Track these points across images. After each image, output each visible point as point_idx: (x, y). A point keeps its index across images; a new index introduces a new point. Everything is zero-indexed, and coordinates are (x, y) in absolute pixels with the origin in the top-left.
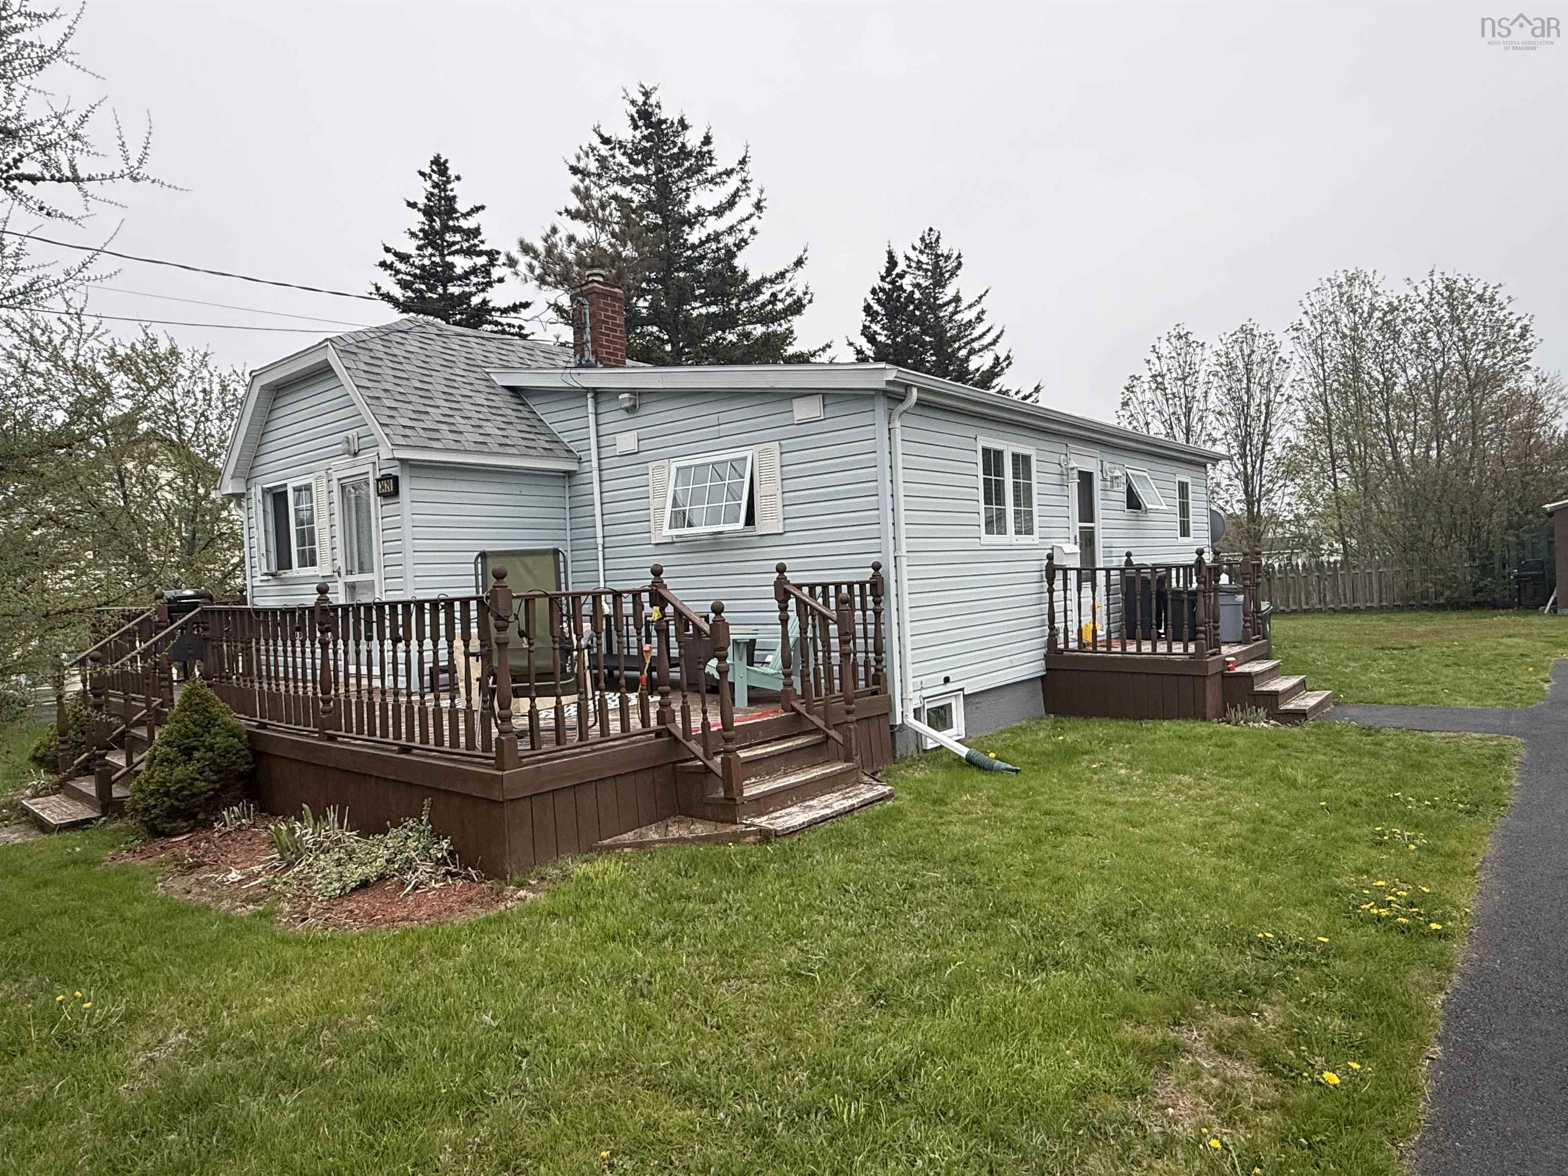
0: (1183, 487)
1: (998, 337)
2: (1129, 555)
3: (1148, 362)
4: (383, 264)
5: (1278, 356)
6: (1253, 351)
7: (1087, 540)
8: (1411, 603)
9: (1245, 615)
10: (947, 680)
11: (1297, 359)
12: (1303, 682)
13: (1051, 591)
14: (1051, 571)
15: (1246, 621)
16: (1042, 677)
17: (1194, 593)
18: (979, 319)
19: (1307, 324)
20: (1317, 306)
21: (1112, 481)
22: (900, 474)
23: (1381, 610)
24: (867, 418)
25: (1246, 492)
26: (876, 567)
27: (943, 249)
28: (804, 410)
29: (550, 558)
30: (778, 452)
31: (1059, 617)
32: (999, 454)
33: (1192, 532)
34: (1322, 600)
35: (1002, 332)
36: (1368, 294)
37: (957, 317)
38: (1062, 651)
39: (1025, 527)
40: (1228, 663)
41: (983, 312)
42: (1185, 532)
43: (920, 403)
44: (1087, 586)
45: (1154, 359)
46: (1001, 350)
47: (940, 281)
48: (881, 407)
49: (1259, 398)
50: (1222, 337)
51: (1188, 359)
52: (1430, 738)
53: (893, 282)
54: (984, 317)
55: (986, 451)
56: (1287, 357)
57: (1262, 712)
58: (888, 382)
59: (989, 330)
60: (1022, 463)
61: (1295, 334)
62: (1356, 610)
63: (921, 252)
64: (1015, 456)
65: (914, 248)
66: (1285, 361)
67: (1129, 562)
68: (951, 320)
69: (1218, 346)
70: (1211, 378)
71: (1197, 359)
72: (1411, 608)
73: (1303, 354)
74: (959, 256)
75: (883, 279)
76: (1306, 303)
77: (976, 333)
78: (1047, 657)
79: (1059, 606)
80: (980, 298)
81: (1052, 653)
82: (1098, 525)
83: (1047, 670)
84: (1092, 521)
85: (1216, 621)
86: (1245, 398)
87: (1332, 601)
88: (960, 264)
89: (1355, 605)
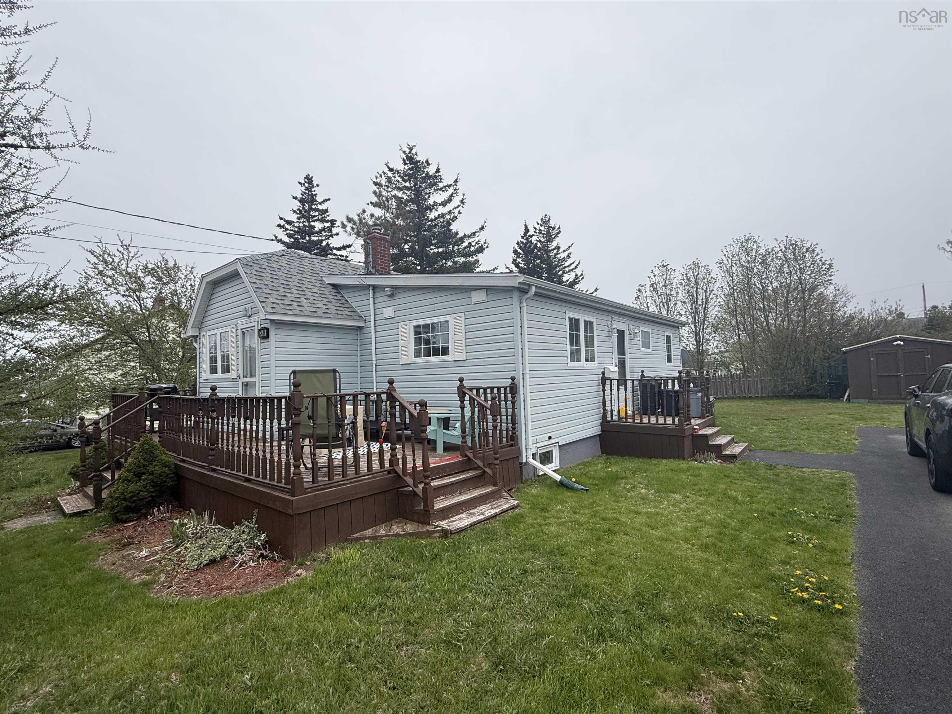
0: (668, 338)
1: (578, 265)
2: (642, 372)
3: (650, 277)
4: (279, 226)
5: (711, 276)
6: (699, 274)
7: (622, 364)
8: (777, 395)
9: (702, 404)
10: (550, 438)
11: (720, 277)
12: (733, 439)
13: (604, 391)
14: (604, 380)
15: (702, 407)
16: (599, 435)
17: (676, 392)
18: (568, 257)
19: (725, 261)
20: (730, 252)
21: (634, 335)
22: (526, 330)
23: (763, 398)
24: (509, 301)
25: (696, 340)
26: (513, 379)
27: (552, 224)
28: (477, 297)
29: (332, 374)
30: (463, 319)
31: (608, 403)
32: (577, 321)
33: (673, 360)
34: (734, 392)
35: (579, 263)
36: (755, 247)
37: (558, 256)
38: (609, 421)
39: (590, 358)
40: (695, 429)
41: (570, 253)
42: (669, 360)
43: (536, 294)
44: (622, 388)
45: (652, 277)
46: (578, 271)
47: (550, 239)
48: (516, 295)
49: (702, 295)
50: (684, 267)
51: (668, 277)
52: (803, 472)
53: (527, 239)
54: (571, 256)
55: (571, 319)
56: (715, 277)
57: (713, 455)
58: (519, 283)
59: (573, 263)
60: (589, 325)
61: (719, 265)
62: (750, 398)
63: (541, 226)
64: (585, 322)
65: (538, 224)
66: (714, 279)
67: (642, 376)
68: (555, 258)
69: (683, 271)
70: (679, 286)
71: (672, 277)
72: (777, 397)
73: (723, 275)
74: (559, 228)
75: (522, 237)
76: (725, 251)
77: (567, 264)
78: (602, 424)
79: (608, 398)
80: (569, 247)
81: (605, 422)
82: (627, 357)
83: (602, 431)
84: (624, 355)
85: (689, 407)
86: (695, 295)
87: (739, 394)
88: (560, 231)
89: (750, 395)
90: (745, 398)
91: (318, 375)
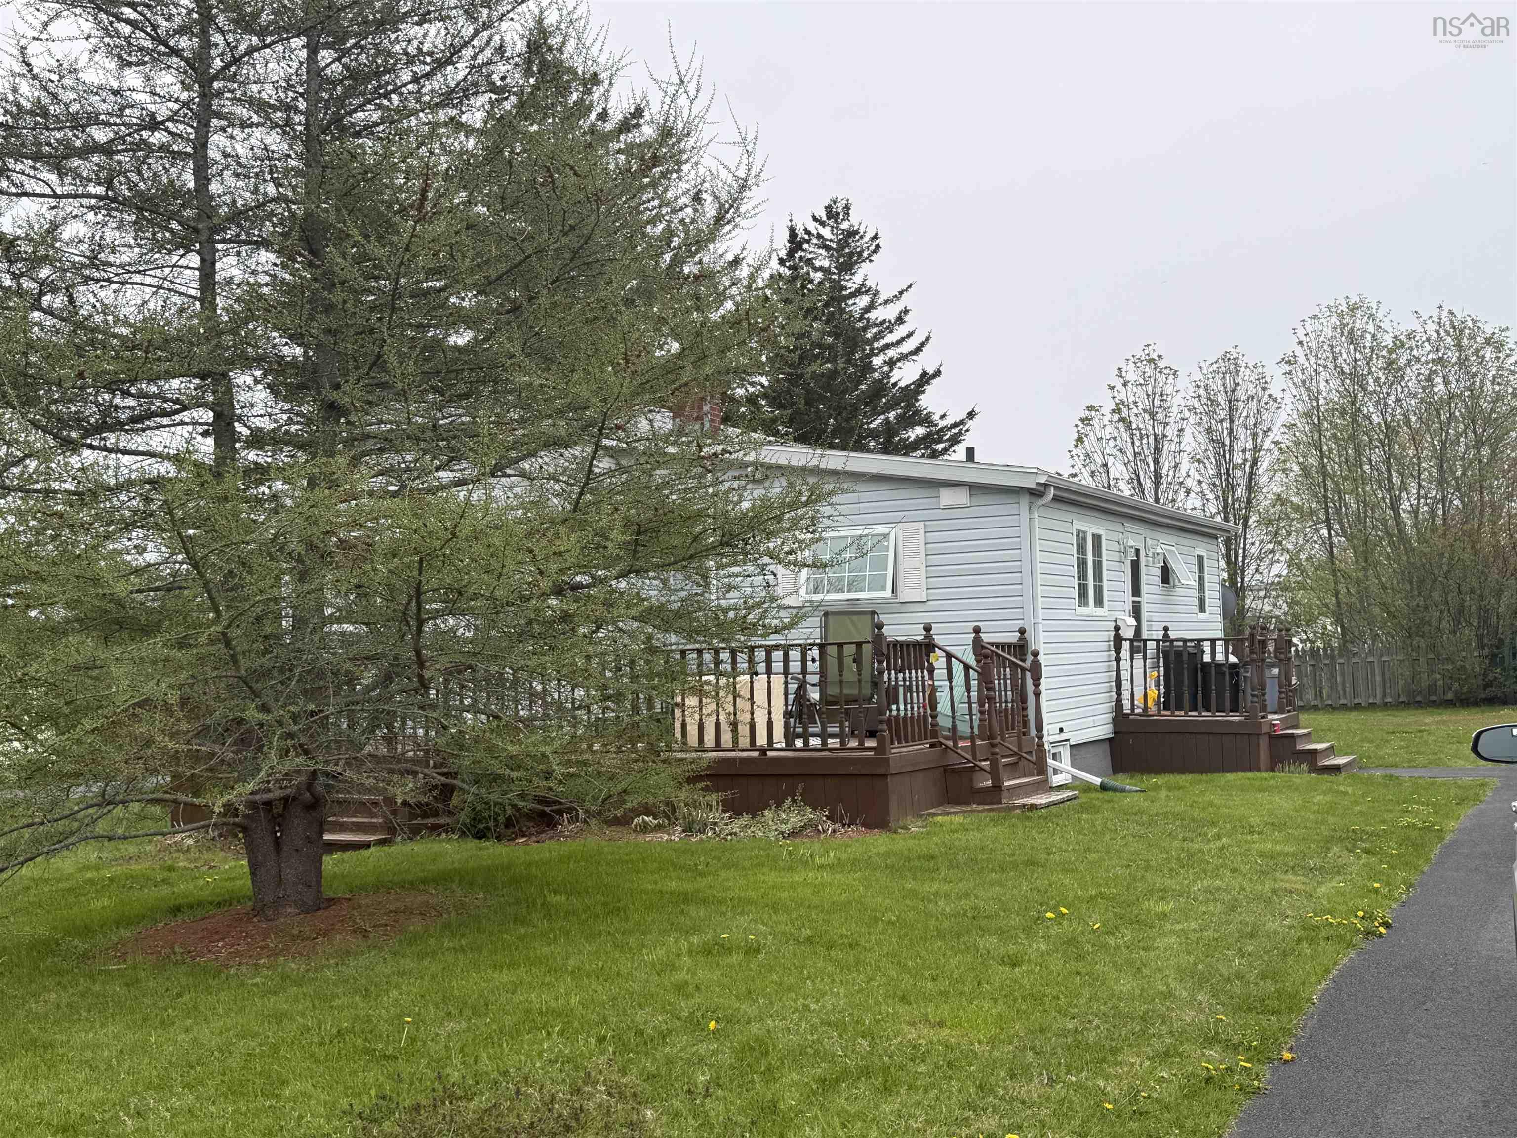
0: (1200, 559)
1: (923, 344)
2: (1166, 629)
3: (1112, 388)
5: (1268, 392)
6: (1237, 384)
7: (1136, 612)
8: (1419, 699)
9: (1280, 687)
10: (1061, 730)
11: (1288, 399)
12: (1332, 747)
13: (1118, 660)
14: (1118, 640)
15: (1280, 693)
17: (1233, 666)
18: (900, 320)
19: (1302, 359)
20: (1312, 336)
21: (1153, 557)
23: (1385, 706)
24: (1012, 509)
26: (1022, 631)
27: (854, 220)
30: (922, 532)
33: (1207, 608)
35: (928, 339)
36: (1371, 329)
37: (872, 315)
38: (1128, 714)
39: (1099, 602)
40: (1274, 725)
41: (906, 311)
42: (1202, 609)
43: (1056, 499)
45: (1119, 386)
46: (926, 362)
47: (848, 265)
48: (1025, 501)
49: (1244, 440)
50: (1202, 364)
51: (1158, 390)
53: (793, 268)
54: (906, 318)
55: (1079, 532)
56: (1278, 394)
57: (1304, 766)
58: (1038, 484)
59: (910, 335)
60: (1097, 539)
61: (1287, 368)
62: (1357, 707)
63: (823, 224)
64: (1093, 535)
65: (815, 219)
66: (1275, 400)
67: (1166, 635)
68: (861, 318)
69: (1197, 376)
70: (1187, 414)
71: (1169, 390)
72: (1419, 705)
73: (1295, 393)
74: (876, 237)
76: (1301, 332)
77: (890, 338)
78: (1115, 721)
80: (901, 293)
81: (1119, 717)
82: (1144, 598)
84: (1139, 596)
85: (1263, 689)
86: (1227, 442)
87: (1329, 697)
88: (878, 247)
89: (1356, 701)
90: (1344, 708)
91: (855, 618)
